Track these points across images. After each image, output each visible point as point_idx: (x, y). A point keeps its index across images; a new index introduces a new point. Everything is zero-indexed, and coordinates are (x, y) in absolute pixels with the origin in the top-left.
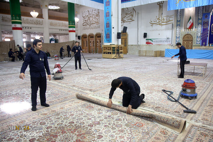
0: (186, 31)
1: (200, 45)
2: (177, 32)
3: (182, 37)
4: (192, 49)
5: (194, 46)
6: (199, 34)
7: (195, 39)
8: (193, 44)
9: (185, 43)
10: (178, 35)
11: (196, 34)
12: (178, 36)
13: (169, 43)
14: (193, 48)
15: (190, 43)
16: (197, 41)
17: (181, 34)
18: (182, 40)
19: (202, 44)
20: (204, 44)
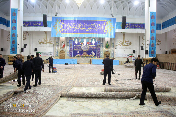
2: (56, 49)
3: (59, 52)
4: (65, 59)
5: (66, 57)
6: (68, 51)
7: (66, 53)
9: (61, 55)
11: (66, 51)
14: (66, 58)
15: (64, 55)
16: (67, 54)
17: (58, 50)
18: (59, 54)
19: (70, 56)
20: (71, 56)
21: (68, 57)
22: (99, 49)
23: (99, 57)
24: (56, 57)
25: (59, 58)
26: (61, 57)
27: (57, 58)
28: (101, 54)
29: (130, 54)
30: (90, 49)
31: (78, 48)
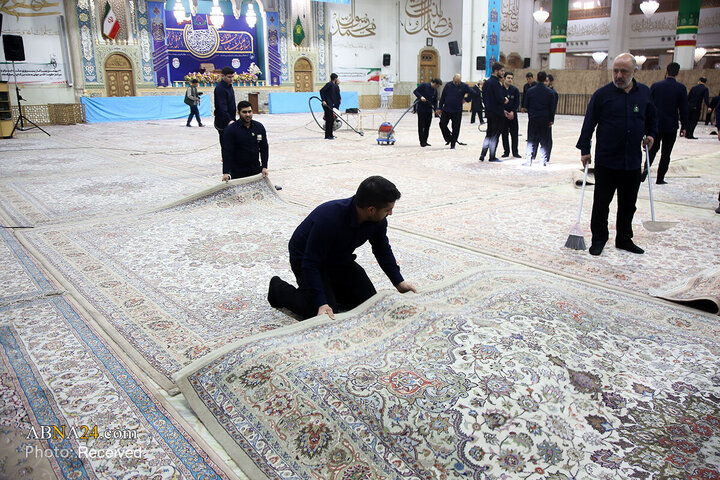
0: (112, 44)
1: (152, 83)
2: (84, 44)
3: (103, 61)
4: (133, 94)
5: (140, 87)
6: (148, 56)
7: (138, 68)
8: (137, 83)
9: (112, 78)
10: (88, 53)
11: (138, 54)
12: (89, 59)
13: (55, 79)
14: (138, 91)
15: (126, 78)
16: (144, 73)
17: (96, 53)
18: (103, 71)
19: (159, 81)
20: (163, 81)
21: (151, 87)
22: (276, 48)
23: (278, 83)
24: (88, 87)
25: (104, 92)
26: (114, 88)
27: (93, 91)
28: (283, 71)
29: (372, 70)
30: (222, 47)
31: (174, 44)
